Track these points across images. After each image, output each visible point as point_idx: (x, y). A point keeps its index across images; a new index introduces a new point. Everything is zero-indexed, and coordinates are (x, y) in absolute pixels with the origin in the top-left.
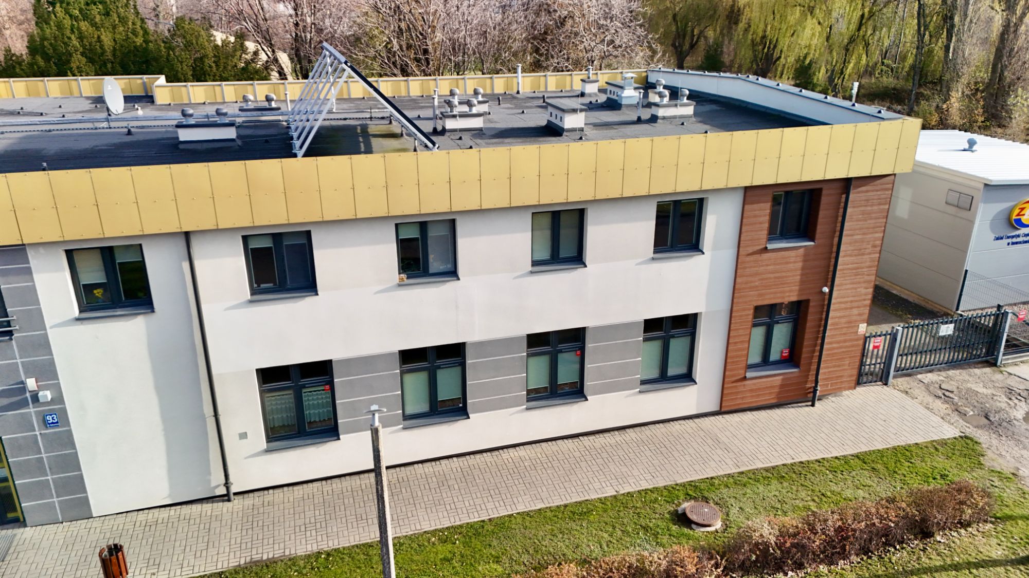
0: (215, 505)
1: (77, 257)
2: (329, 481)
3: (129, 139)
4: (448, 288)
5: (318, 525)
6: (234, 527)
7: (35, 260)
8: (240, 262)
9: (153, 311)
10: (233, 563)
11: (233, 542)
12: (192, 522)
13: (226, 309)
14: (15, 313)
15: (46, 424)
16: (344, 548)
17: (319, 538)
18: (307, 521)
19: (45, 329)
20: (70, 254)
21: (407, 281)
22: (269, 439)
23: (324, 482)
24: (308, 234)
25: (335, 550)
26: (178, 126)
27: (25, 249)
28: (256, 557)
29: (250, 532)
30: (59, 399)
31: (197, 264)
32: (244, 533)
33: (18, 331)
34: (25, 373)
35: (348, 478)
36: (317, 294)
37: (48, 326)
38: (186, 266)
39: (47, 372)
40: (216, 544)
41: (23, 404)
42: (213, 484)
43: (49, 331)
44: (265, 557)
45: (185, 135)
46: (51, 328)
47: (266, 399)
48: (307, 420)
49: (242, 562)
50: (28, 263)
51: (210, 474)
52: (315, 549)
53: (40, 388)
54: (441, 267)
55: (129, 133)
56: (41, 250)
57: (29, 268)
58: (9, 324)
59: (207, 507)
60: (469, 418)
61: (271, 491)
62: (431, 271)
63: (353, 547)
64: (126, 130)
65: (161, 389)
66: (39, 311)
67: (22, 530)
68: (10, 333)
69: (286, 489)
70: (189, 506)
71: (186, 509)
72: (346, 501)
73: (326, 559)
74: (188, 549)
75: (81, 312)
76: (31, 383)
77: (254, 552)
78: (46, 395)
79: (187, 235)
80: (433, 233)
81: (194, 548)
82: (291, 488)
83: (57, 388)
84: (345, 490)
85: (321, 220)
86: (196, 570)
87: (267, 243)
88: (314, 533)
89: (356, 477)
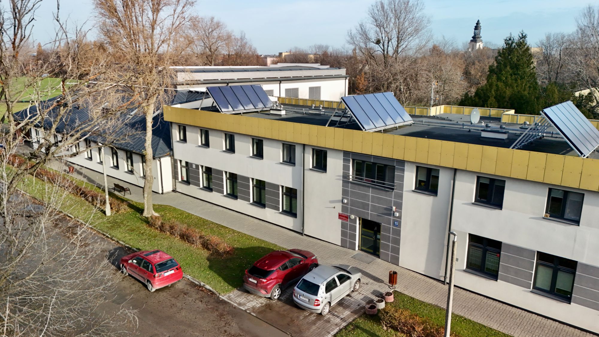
0: (439, 283)
1: (419, 169)
2: (488, 299)
3: (469, 133)
4: (572, 228)
5: (470, 309)
6: (439, 293)
7: (407, 167)
8: (474, 187)
9: (436, 196)
10: (430, 302)
11: (435, 296)
12: (427, 283)
13: (463, 204)
14: (396, 183)
15: (394, 224)
16: (473, 321)
17: (467, 313)
18: (467, 306)
19: (403, 191)
20: (418, 167)
21: (549, 218)
22: (468, 267)
23: (486, 298)
24: (504, 182)
25: (469, 320)
26: (482, 130)
27: (404, 163)
28: (439, 305)
29: (443, 297)
30: (400, 217)
31: (457, 183)
32: (441, 296)
33: (396, 189)
34: (394, 204)
35: (497, 302)
36: (501, 209)
37: (404, 190)
38: (452, 182)
39: (399, 206)
40: (429, 294)
41: (390, 215)
42: (440, 275)
43: (404, 192)
44: (442, 307)
45: (484, 134)
46: (405, 191)
47: (471, 249)
48: (486, 266)
49: (433, 303)
50: (404, 167)
51: (440, 270)
52: (462, 315)
53: (396, 211)
54: (573, 217)
55: (470, 131)
56: (409, 164)
57: (404, 169)
58: (393, 186)
59: (435, 282)
60: (570, 304)
61: (462, 290)
62: (565, 217)
63: (477, 323)
64: (468, 130)
65: (431, 227)
66: (403, 184)
67: (378, 259)
68: (393, 189)
69: (468, 292)
70: (430, 279)
71: (428, 279)
72: (489, 309)
73: (463, 320)
74: (419, 290)
75: (415, 189)
76: (394, 208)
77: (440, 303)
78: (397, 214)
79: (455, 170)
80: (571, 198)
81: (421, 291)
82: (470, 293)
83: (400, 213)
84: (492, 305)
85: (509, 176)
86: (417, 297)
87: (487, 182)
88: (466, 310)
89: (501, 304)
